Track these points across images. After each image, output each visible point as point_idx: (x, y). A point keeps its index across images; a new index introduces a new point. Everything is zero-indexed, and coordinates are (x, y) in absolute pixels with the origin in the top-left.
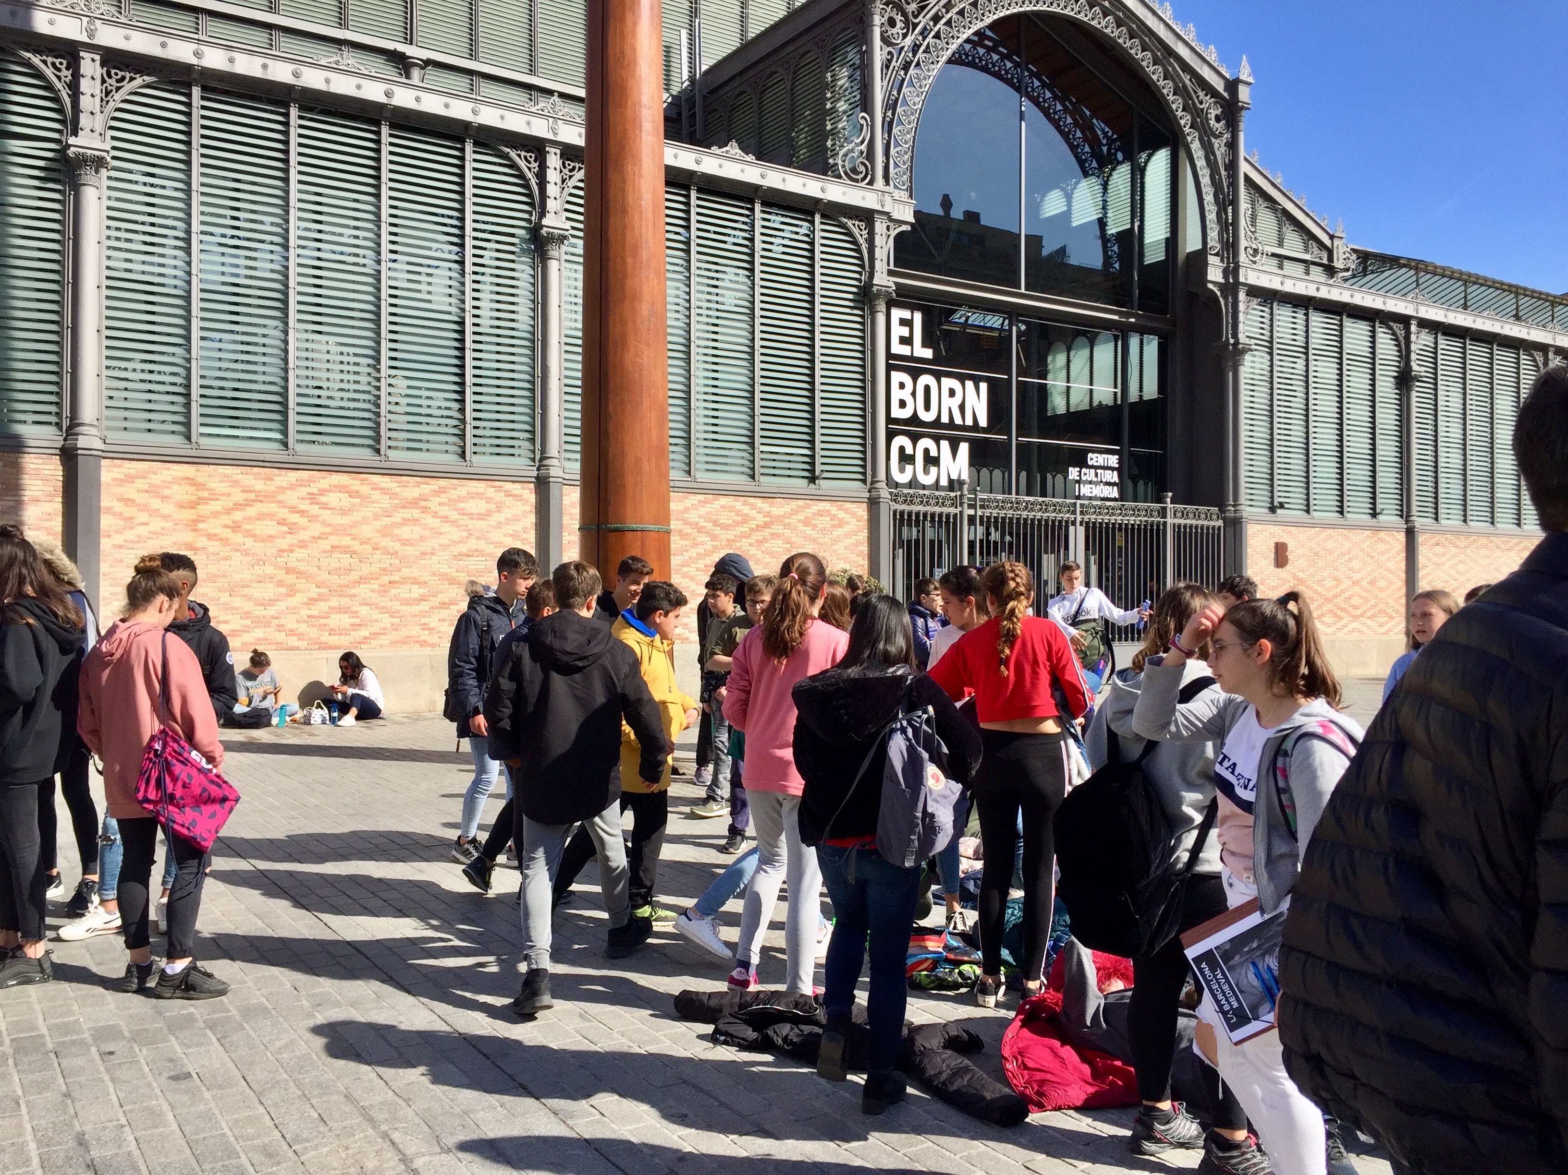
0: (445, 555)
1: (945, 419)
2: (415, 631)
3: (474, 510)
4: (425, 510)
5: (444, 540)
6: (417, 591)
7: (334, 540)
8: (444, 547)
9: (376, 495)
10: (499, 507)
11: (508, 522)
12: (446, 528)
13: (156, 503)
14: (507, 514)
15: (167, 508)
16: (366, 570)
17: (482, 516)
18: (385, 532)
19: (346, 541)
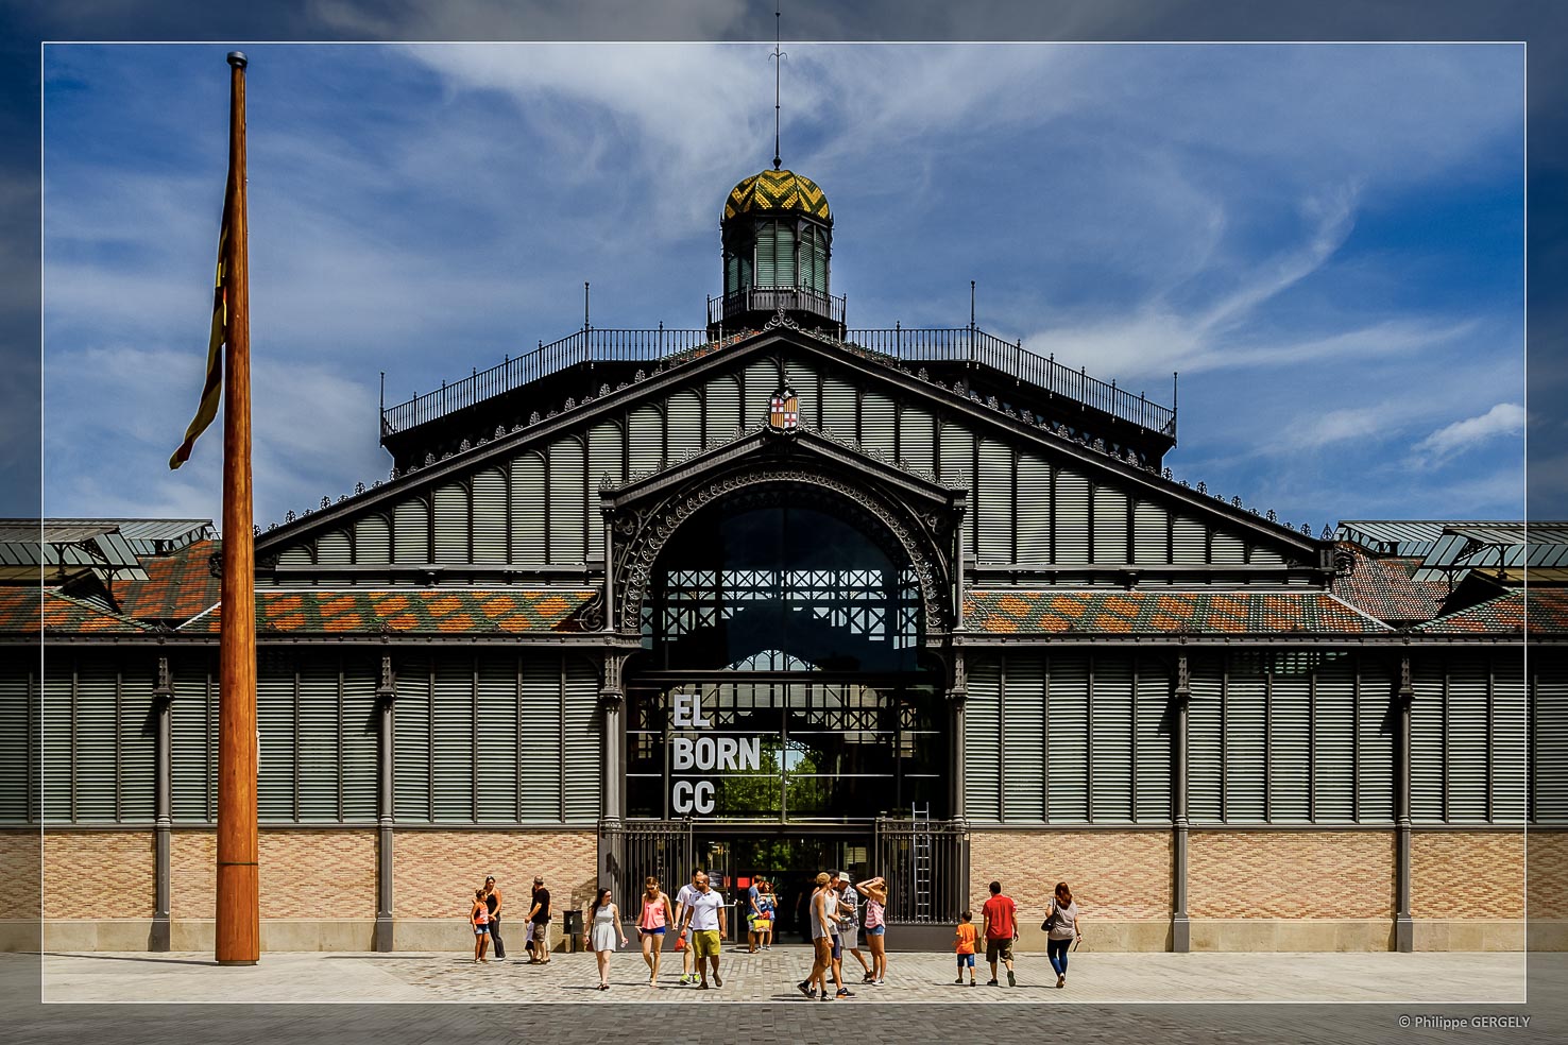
0: (328, 871)
1: (721, 766)
2: (313, 910)
3: (344, 847)
4: (317, 848)
5: (328, 863)
6: (314, 890)
7: (273, 864)
8: (327, 866)
9: (293, 842)
10: (357, 845)
11: (362, 852)
12: (329, 856)
13: (193, 850)
14: (361, 848)
15: (198, 852)
16: (287, 879)
17: (348, 850)
18: (297, 860)
19: (279, 865)
